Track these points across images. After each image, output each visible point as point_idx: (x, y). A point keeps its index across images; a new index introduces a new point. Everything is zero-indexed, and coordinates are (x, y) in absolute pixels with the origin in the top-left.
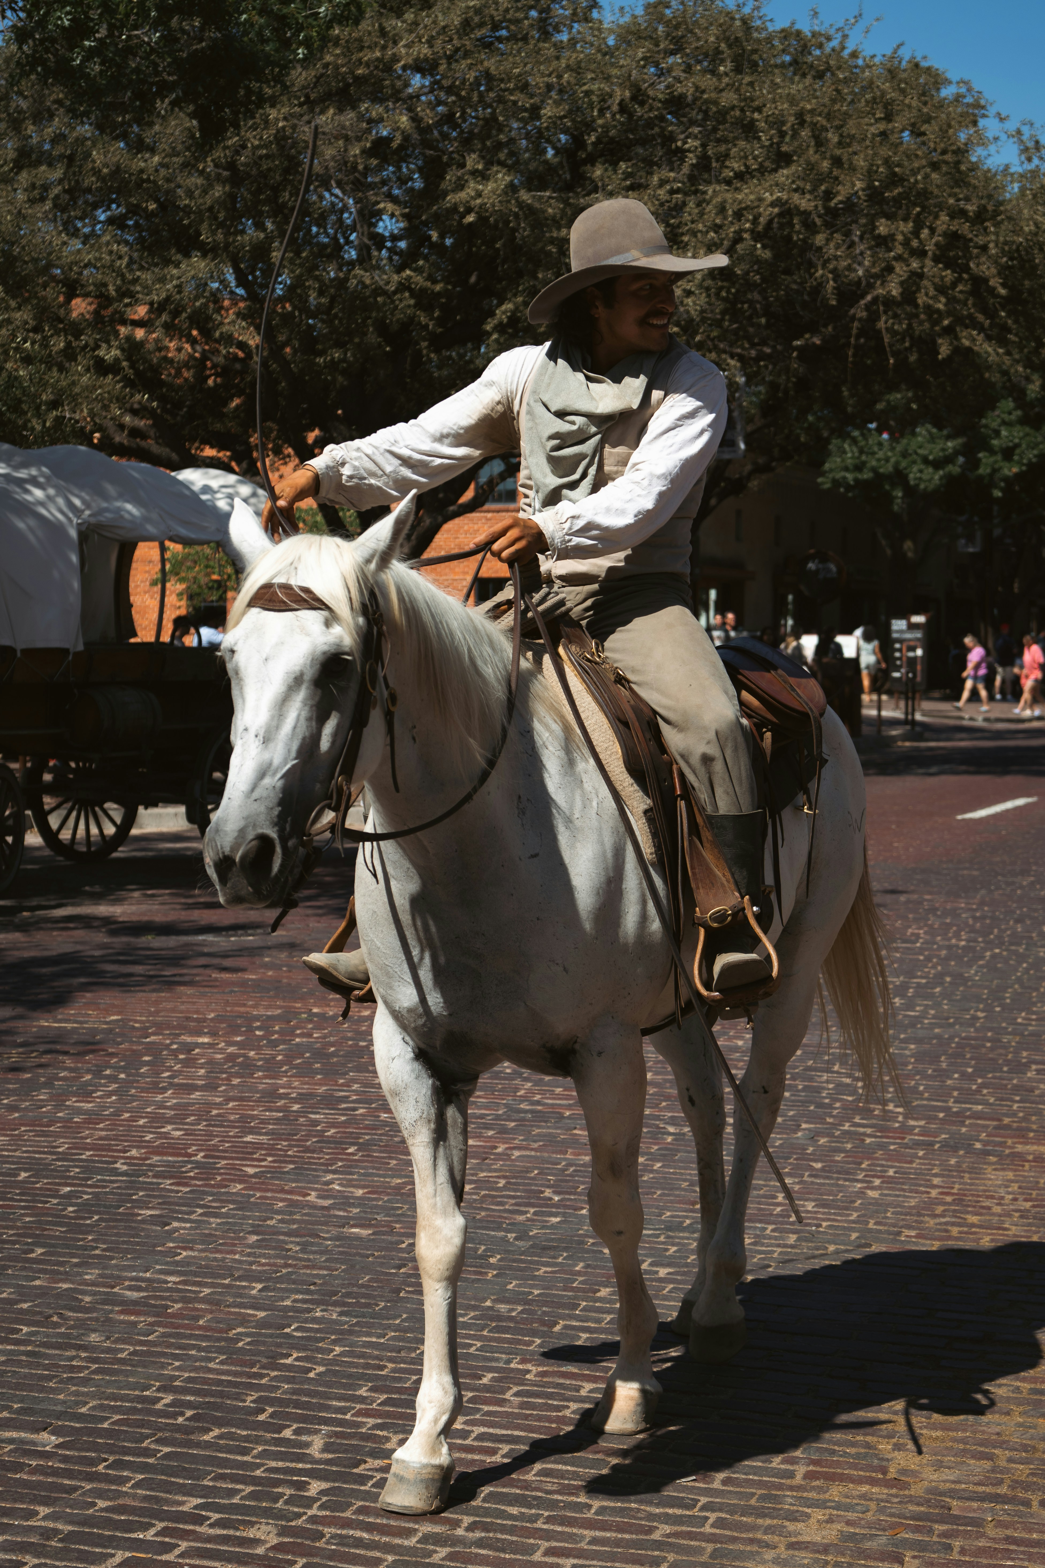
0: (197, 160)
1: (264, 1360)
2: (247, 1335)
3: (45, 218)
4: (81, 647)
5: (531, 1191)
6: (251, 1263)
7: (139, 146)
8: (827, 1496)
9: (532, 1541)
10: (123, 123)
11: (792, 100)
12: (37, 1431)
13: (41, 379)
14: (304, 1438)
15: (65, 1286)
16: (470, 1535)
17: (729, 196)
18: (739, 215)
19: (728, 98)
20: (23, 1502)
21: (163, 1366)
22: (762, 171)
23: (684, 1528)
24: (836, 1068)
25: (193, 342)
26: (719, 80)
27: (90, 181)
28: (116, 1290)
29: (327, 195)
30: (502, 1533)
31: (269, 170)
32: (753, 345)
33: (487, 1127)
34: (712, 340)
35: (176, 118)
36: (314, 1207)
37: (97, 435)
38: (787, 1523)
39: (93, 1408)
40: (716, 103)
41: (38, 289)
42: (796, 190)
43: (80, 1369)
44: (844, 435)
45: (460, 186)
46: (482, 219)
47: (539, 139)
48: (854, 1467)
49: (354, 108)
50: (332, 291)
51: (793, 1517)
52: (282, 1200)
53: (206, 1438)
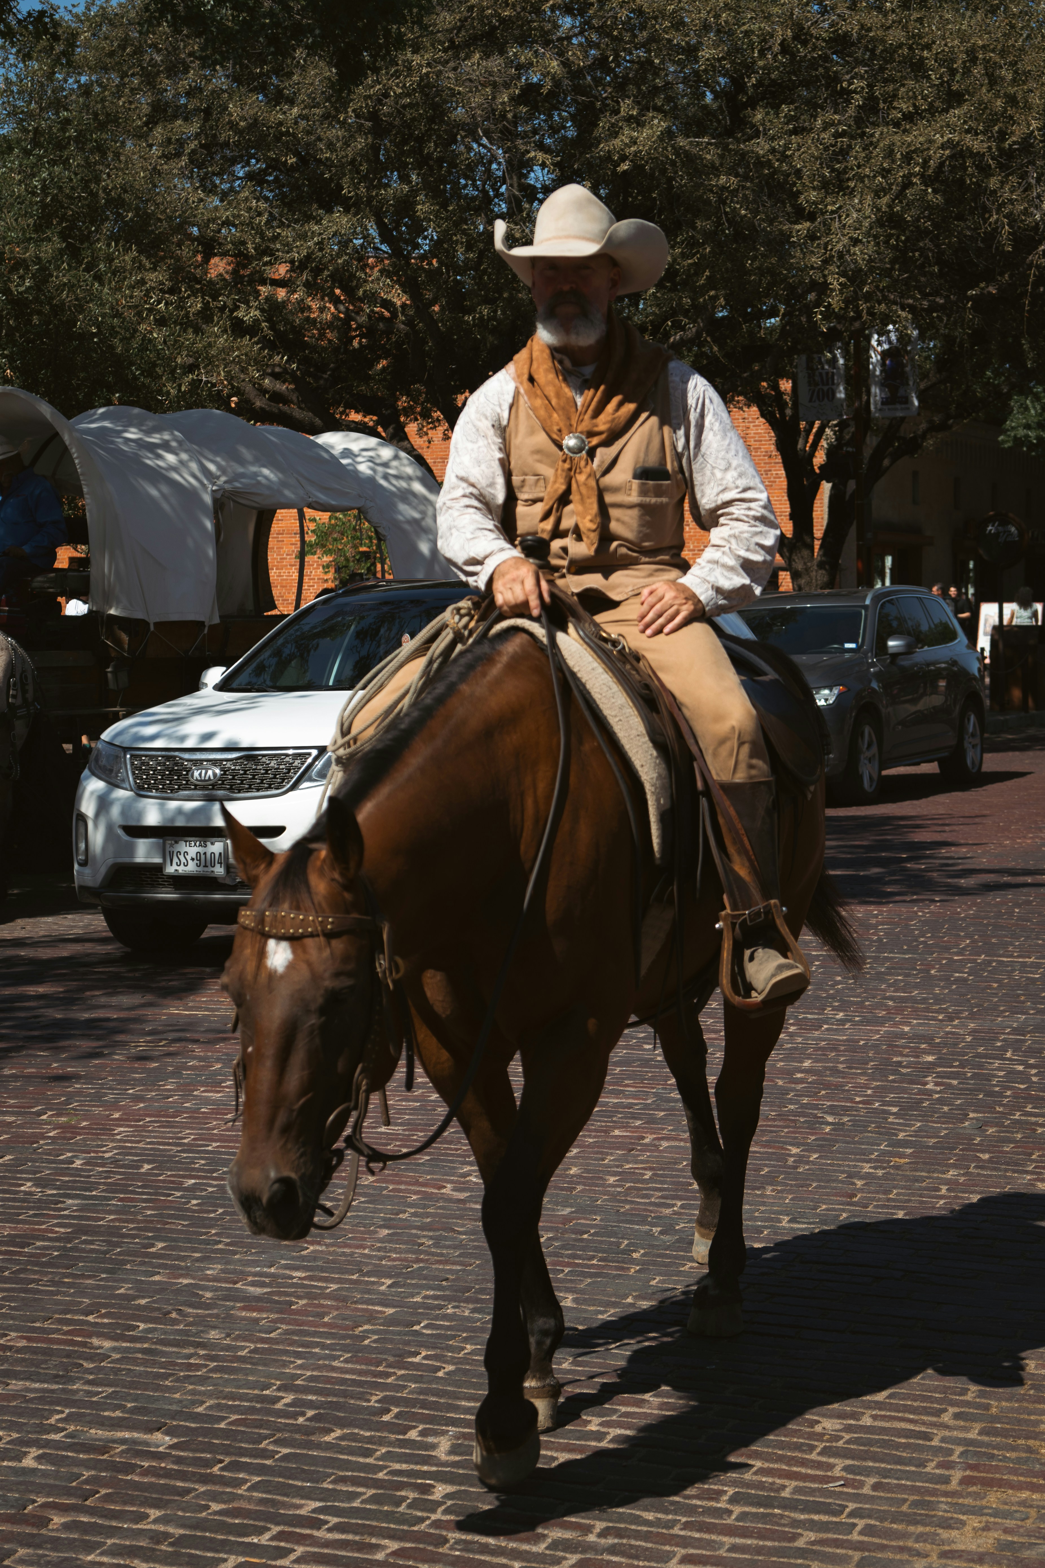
0: (338, 111)
1: (391, 1359)
2: (374, 1332)
3: (182, 175)
4: (216, 620)
5: (679, 1183)
6: (381, 1258)
7: (278, 98)
8: (984, 1502)
9: (668, 1548)
10: (262, 74)
11: (963, 37)
12: (150, 1430)
13: (176, 341)
14: (430, 1439)
15: (186, 1281)
16: (603, 1541)
17: (897, 138)
18: (908, 158)
19: (896, 36)
20: (133, 1505)
21: (285, 1364)
22: (932, 110)
23: (830, 1536)
24: (1009, 1055)
25: (336, 301)
26: (885, 15)
27: (226, 134)
28: (238, 1286)
29: (475, 146)
30: (636, 1539)
31: (413, 119)
32: (925, 296)
33: (635, 1117)
34: (882, 291)
35: (315, 67)
36: (450, 1200)
37: (234, 399)
38: (940, 1531)
39: (210, 1408)
40: (883, 41)
41: (173, 248)
42: (968, 131)
43: (198, 1367)
44: (1025, 391)
45: (614, 132)
46: (637, 168)
47: (696, 81)
48: (1014, 1471)
49: (502, 52)
50: (481, 245)
51: (946, 1524)
52: (416, 1193)
53: (327, 1439)
